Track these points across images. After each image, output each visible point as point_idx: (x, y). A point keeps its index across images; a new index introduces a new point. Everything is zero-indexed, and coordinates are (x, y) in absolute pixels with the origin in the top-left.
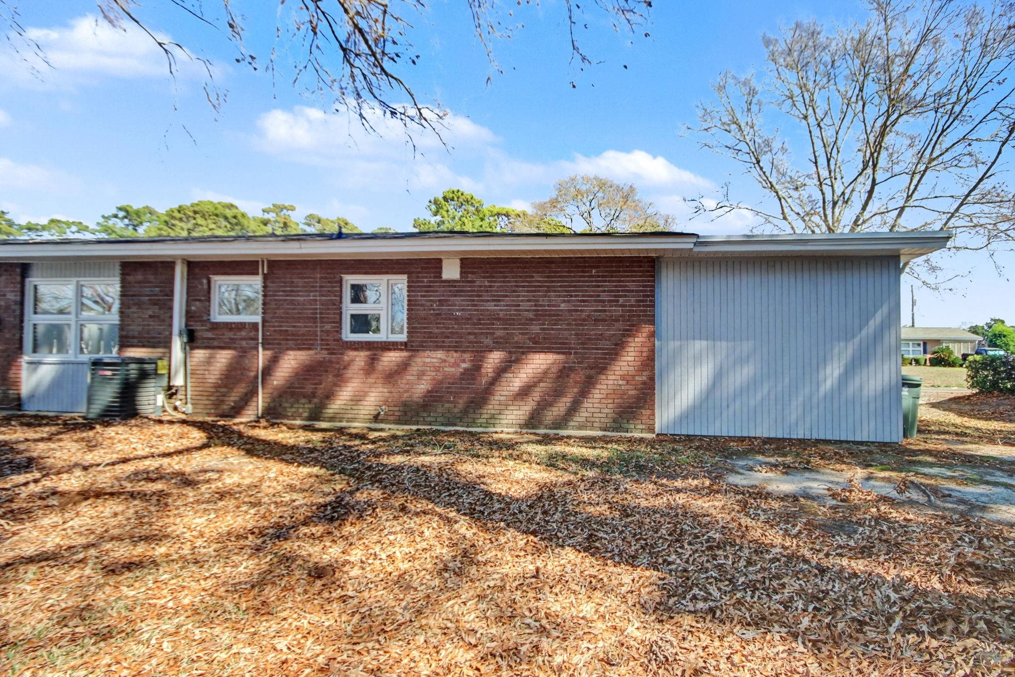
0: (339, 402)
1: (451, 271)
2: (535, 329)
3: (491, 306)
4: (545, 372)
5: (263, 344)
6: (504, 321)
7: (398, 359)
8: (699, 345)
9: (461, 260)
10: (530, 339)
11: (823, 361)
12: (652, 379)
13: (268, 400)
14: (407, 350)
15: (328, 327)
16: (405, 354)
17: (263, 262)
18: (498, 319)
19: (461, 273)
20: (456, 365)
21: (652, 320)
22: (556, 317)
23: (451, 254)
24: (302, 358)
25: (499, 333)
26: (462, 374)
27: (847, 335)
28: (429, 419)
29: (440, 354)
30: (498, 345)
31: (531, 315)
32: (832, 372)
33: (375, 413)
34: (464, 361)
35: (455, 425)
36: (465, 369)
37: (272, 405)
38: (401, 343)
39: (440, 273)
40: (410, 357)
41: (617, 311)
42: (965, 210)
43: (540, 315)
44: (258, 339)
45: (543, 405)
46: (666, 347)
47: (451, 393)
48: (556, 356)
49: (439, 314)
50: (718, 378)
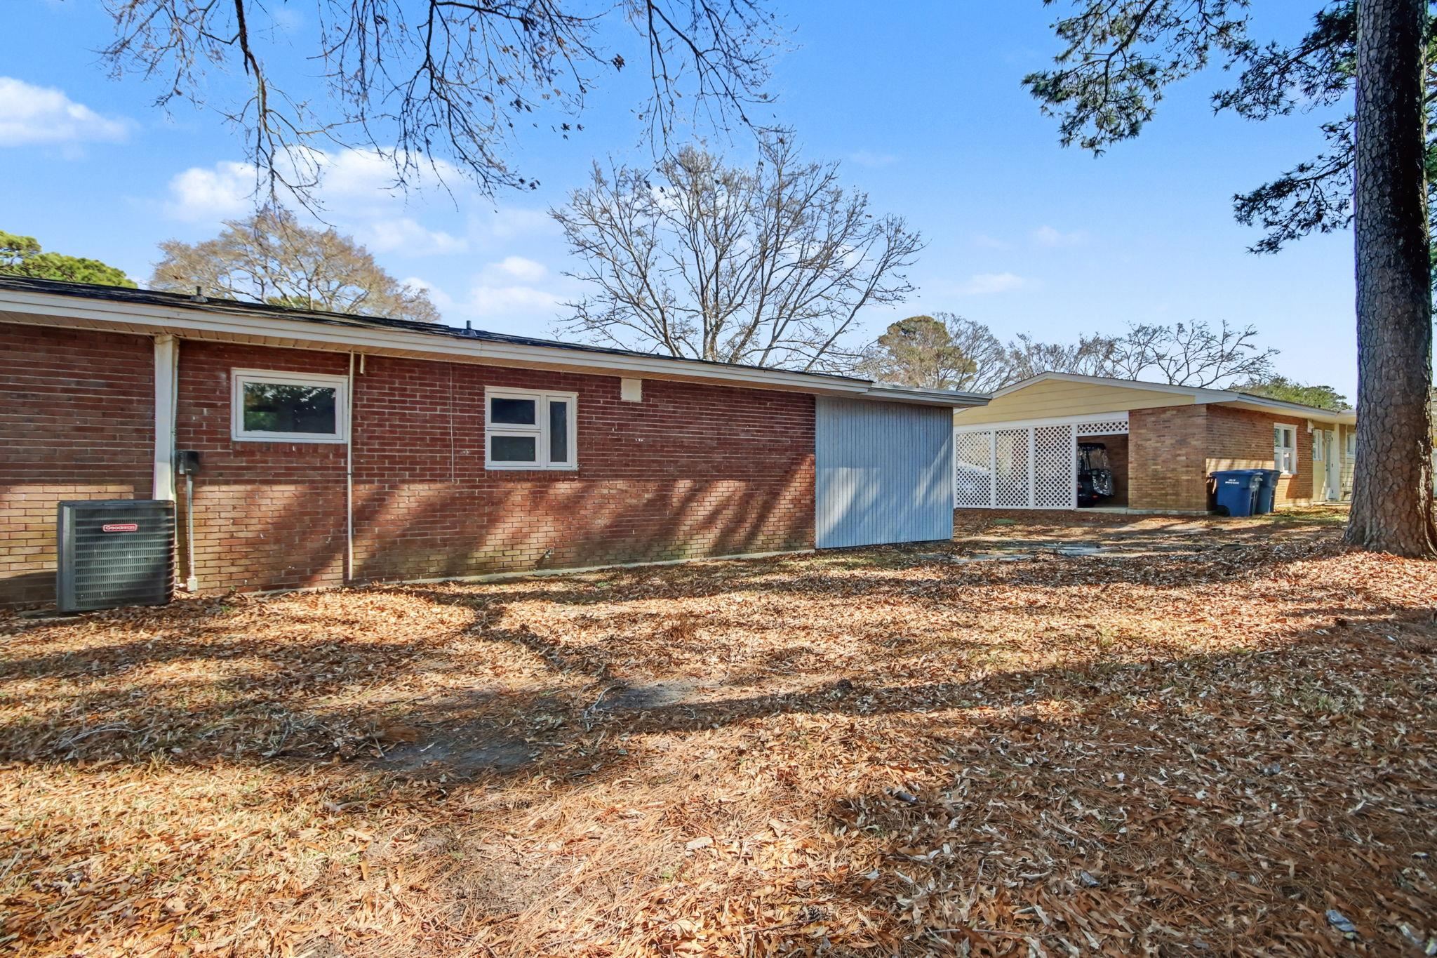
0: (485, 549)
1: (631, 393)
2: (718, 457)
3: (674, 434)
4: (729, 499)
5: (353, 475)
6: (688, 448)
7: (569, 491)
8: (843, 471)
9: (644, 381)
10: (713, 467)
11: (915, 485)
12: (813, 501)
13: (364, 556)
14: (580, 481)
15: (467, 452)
16: (577, 485)
17: (357, 358)
18: (682, 447)
19: (643, 396)
20: (639, 496)
21: (813, 452)
22: (736, 446)
23: (632, 374)
24: (422, 494)
25: (684, 461)
26: (646, 505)
27: (928, 464)
28: (608, 557)
29: (621, 484)
30: (684, 474)
31: (714, 444)
32: (921, 491)
33: (537, 557)
34: (647, 491)
35: (636, 561)
36: (649, 500)
37: (369, 562)
38: (573, 473)
39: (619, 393)
40: (585, 490)
41: (787, 441)
42: (823, 356)
43: (723, 444)
44: (346, 469)
45: (727, 532)
46: (823, 473)
47: (633, 526)
48: (737, 484)
49: (619, 440)
50: (857, 496)
